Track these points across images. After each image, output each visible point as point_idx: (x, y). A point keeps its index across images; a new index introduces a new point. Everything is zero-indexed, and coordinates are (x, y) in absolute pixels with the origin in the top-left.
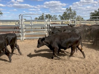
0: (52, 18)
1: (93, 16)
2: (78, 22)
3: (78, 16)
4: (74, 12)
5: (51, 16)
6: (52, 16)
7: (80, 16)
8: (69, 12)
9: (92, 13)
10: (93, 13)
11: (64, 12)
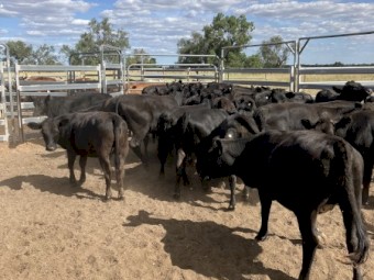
0: (35, 56)
1: (188, 52)
2: (130, 73)
3: (136, 50)
4: (122, 37)
5: (29, 49)
6: (35, 49)
7: (142, 51)
8: (102, 36)
9: (182, 41)
10: (188, 42)
11: (84, 36)
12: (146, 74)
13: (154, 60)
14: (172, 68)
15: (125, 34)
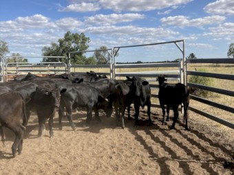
1: (49, 55)
2: (9, 69)
3: (14, 55)
4: (4, 46)
7: (18, 55)
9: (45, 48)
10: (49, 49)
12: (20, 69)
13: (26, 60)
14: (39, 65)
15: (6, 43)
